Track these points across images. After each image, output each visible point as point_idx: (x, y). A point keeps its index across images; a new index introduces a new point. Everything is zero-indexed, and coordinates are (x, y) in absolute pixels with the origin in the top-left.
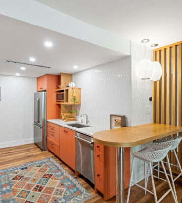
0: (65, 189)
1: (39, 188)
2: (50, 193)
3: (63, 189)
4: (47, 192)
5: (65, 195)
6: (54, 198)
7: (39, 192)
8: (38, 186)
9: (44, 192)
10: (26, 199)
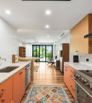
0: (37, 91)
1: (48, 96)
2: (44, 92)
3: (38, 92)
4: (45, 93)
5: (40, 89)
6: (44, 90)
7: (48, 94)
8: (48, 98)
9: (47, 93)
10: (55, 93)
